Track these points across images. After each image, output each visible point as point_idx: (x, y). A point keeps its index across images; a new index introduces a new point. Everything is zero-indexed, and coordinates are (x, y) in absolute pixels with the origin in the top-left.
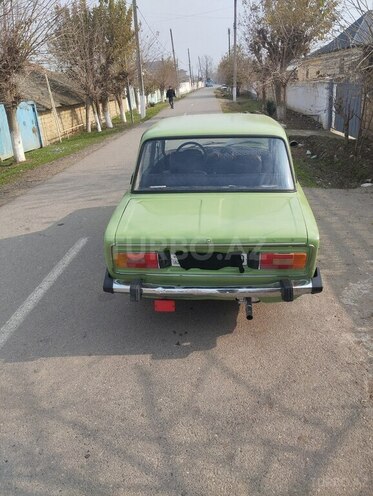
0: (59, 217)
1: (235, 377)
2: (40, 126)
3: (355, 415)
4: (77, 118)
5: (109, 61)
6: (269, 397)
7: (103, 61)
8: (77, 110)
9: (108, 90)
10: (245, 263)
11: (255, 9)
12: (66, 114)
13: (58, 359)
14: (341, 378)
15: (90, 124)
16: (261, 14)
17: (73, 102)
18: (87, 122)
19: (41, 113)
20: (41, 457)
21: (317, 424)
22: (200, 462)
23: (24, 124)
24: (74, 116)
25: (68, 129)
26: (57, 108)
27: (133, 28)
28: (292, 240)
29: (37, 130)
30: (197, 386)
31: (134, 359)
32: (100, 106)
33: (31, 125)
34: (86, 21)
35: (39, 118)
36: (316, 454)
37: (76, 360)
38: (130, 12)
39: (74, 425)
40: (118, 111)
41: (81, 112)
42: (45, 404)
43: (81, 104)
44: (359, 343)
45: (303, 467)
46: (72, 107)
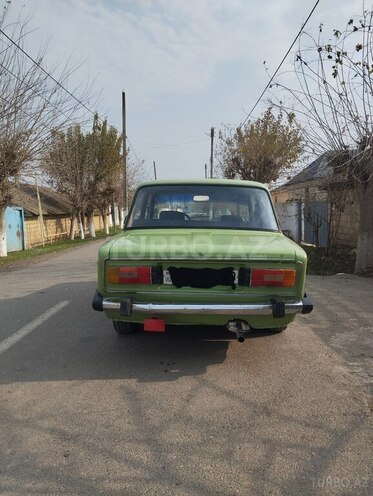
0: (40, 288)
1: (229, 394)
2: (25, 230)
3: (358, 421)
4: (62, 228)
5: (98, 179)
6: (265, 408)
7: (92, 178)
8: (63, 221)
9: (94, 203)
10: (236, 281)
11: (229, 143)
12: (52, 223)
13: (35, 383)
14: (340, 394)
15: (73, 233)
16: (235, 147)
17: (59, 212)
18: (71, 231)
19: (27, 218)
20: (13, 457)
21: (319, 427)
22: (194, 458)
23: (10, 226)
24: (59, 226)
25: (52, 235)
26: (44, 215)
27: (121, 153)
28: (282, 256)
29: (21, 234)
30: (188, 401)
31: (119, 382)
32: (85, 219)
33: (16, 229)
34: (80, 145)
35: (25, 223)
36: (321, 449)
37: (55, 384)
38: (120, 140)
39: (52, 431)
40: (102, 225)
41: (66, 222)
42: (19, 416)
43: (67, 215)
44: (352, 373)
45: (309, 459)
46: (57, 217)
